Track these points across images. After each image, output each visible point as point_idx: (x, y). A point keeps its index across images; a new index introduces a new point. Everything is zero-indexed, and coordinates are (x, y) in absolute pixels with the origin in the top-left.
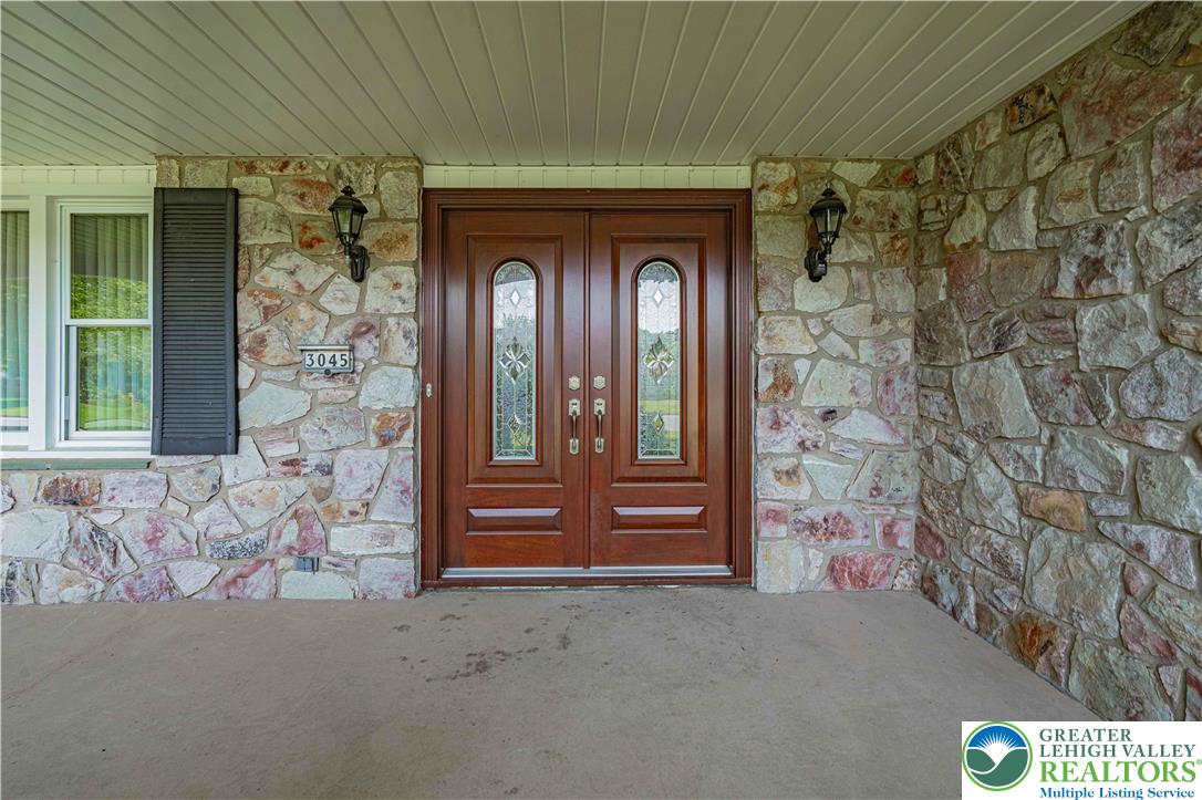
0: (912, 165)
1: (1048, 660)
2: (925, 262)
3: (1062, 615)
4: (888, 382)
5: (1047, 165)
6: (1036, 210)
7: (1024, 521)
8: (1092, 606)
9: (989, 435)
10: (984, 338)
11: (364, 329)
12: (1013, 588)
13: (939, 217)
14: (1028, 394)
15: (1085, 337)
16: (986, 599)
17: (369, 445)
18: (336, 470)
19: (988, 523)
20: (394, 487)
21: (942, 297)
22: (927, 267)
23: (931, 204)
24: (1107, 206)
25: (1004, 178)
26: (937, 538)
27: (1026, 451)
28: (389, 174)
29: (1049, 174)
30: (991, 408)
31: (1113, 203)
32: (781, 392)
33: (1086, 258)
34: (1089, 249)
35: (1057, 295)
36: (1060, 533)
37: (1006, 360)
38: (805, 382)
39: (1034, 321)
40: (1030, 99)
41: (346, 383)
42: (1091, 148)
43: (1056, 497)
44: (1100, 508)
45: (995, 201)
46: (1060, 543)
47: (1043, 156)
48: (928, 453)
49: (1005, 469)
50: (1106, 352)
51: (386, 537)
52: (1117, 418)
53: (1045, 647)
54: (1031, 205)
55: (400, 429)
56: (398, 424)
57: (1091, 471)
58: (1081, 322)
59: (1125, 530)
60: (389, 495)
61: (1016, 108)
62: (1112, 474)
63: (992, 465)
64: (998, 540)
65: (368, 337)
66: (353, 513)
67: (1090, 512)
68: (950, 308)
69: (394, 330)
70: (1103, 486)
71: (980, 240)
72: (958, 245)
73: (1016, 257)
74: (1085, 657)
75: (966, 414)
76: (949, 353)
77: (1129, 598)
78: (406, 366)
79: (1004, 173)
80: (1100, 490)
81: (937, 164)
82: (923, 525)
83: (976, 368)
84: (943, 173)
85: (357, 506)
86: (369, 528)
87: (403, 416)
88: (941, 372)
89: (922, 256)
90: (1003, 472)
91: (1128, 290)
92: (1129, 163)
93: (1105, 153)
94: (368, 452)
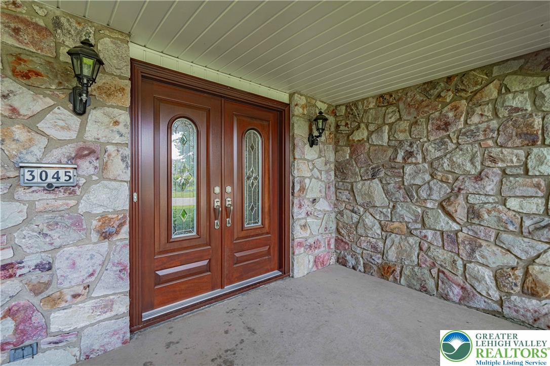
0: (334, 108)
1: (394, 276)
2: (340, 144)
3: (398, 260)
4: (329, 187)
5: (393, 120)
6: (388, 133)
7: (383, 233)
8: (409, 256)
9: (369, 206)
10: (367, 173)
11: (86, 152)
12: (379, 255)
13: (347, 129)
14: (384, 192)
15: (407, 175)
16: (368, 261)
17: (91, 240)
18: (56, 265)
19: (369, 235)
20: (115, 268)
21: (348, 158)
22: (341, 146)
23: (343, 123)
24: (414, 136)
25: (376, 121)
26: (346, 243)
27: (384, 210)
28: (107, 40)
29: (394, 123)
30: (370, 196)
31: (416, 135)
32: (302, 192)
33: (407, 151)
34: (408, 148)
35: (397, 161)
36: (397, 235)
37: (376, 180)
38: (308, 188)
39: (387, 168)
40: (387, 97)
41: (67, 195)
42: (409, 118)
43: (396, 224)
44: (412, 226)
45: (372, 127)
46: (397, 239)
47: (392, 116)
48: (341, 213)
49: (376, 217)
50: (414, 180)
51: (105, 306)
52: (417, 200)
53: (393, 272)
54: (387, 131)
55: (118, 226)
56: (117, 223)
57: (409, 215)
58: (406, 170)
59: (421, 232)
60: (110, 275)
61: (381, 98)
62: (416, 216)
63: (370, 216)
64: (373, 241)
65: (88, 159)
66: (75, 296)
67: (408, 228)
68: (352, 162)
69: (113, 155)
70: (412, 220)
71: (365, 140)
72: (356, 140)
73: (380, 147)
74: (407, 272)
75: (359, 199)
76: (352, 177)
77: (421, 252)
78: (122, 181)
79: (376, 119)
80: (411, 221)
81: (346, 109)
82: (339, 239)
83: (365, 183)
84: (349, 113)
85: (80, 290)
86: (90, 304)
87: (120, 217)
88: (347, 184)
89: (339, 142)
90: (374, 217)
91: (421, 162)
92: (421, 125)
93: (413, 120)
94: (90, 246)
